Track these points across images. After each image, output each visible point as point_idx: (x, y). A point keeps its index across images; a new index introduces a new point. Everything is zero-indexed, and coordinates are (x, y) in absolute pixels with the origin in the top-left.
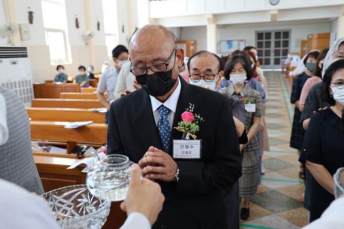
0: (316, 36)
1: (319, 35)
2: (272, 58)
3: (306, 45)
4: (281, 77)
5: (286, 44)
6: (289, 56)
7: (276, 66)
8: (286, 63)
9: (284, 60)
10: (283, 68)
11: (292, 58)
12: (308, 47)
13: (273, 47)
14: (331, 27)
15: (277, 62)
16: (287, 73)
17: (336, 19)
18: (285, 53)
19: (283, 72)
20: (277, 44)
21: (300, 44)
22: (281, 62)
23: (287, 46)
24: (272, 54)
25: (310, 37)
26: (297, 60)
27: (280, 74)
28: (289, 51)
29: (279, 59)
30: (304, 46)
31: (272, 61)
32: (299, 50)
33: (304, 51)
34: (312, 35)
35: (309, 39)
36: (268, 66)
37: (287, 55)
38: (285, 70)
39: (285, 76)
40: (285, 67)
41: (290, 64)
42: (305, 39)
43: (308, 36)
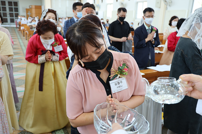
0: (34, 7)
2: (9, 18)
3: (29, 12)
4: (16, 30)
5: (17, 10)
6: (19, 17)
7: (12, 23)
8: (18, 22)
9: (16, 20)
10: (17, 25)
11: (21, 19)
12: (30, 12)
13: (8, 11)
14: (41, 3)
15: (12, 21)
16: (19, 28)
18: (17, 15)
19: (17, 27)
20: (11, 9)
21: (25, 10)
22: (15, 21)
23: (18, 11)
24: (8, 16)
25: (31, 7)
26: (24, 20)
27: (15, 29)
28: (19, 14)
29: (13, 19)
30: (28, 12)
31: (9, 20)
32: (25, 14)
33: (28, 15)
34: (31, 6)
35: (30, 8)
36: (6, 23)
37: (18, 17)
38: (18, 26)
39: (18, 29)
40: (18, 24)
41: (21, 22)
42: (28, 8)
43: (30, 6)
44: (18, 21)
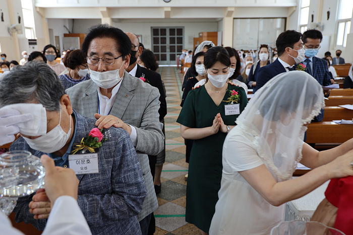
0: (206, 35)
1: (208, 33)
2: (168, 54)
4: (176, 72)
5: (180, 41)
7: (172, 62)
8: (180, 59)
9: (179, 56)
10: (178, 64)
13: (168, 44)
14: (218, 27)
15: (173, 58)
16: (182, 69)
17: (222, 19)
18: (180, 49)
19: (178, 67)
20: (172, 40)
21: (193, 41)
22: (176, 59)
23: (182, 43)
24: (168, 50)
25: (201, 35)
27: (176, 70)
28: (183, 48)
29: (175, 55)
30: (196, 44)
31: (168, 57)
34: (202, 33)
35: (200, 37)
36: (165, 62)
37: (181, 52)
38: (180, 66)
39: (180, 71)
40: (180, 62)
42: (197, 36)
43: (199, 34)
44: (181, 57)
